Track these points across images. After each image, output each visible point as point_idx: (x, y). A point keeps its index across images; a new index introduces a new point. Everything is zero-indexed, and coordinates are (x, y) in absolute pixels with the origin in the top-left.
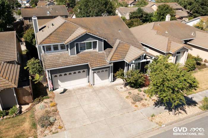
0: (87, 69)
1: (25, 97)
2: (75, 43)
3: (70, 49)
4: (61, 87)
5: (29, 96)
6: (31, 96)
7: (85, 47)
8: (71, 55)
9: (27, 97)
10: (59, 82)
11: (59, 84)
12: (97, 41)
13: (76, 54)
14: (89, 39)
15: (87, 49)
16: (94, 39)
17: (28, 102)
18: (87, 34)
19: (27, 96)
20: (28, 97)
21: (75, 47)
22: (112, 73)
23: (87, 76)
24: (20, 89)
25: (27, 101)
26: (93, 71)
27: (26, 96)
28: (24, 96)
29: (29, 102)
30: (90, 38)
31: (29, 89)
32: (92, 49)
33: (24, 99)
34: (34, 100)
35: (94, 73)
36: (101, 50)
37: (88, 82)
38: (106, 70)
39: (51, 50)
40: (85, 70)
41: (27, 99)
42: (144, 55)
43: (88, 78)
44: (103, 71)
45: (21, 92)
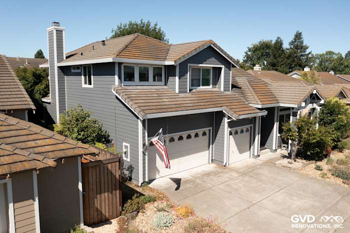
0: (211, 128)
1: (103, 195)
2: (189, 65)
3: (179, 79)
4: (161, 174)
5: (114, 192)
6: (118, 192)
7: (200, 79)
8: (179, 92)
9: (106, 194)
10: (158, 161)
11: (157, 166)
12: (223, 66)
13: (188, 92)
14: (211, 59)
15: (202, 85)
16: (220, 63)
17: (108, 215)
18: (210, 46)
19: (108, 192)
20: (110, 194)
21: (188, 73)
22: (258, 134)
24: (92, 167)
25: (105, 210)
26: (230, 129)
27: (105, 192)
28: (101, 193)
30: (213, 59)
31: (117, 168)
32: (211, 86)
34: (123, 206)
35: (231, 134)
36: (227, 89)
37: (212, 160)
38: (247, 130)
39: (134, 81)
40: (206, 130)
41: (105, 205)
42: (315, 92)
43: (212, 151)
44: (242, 131)
45: (95, 177)
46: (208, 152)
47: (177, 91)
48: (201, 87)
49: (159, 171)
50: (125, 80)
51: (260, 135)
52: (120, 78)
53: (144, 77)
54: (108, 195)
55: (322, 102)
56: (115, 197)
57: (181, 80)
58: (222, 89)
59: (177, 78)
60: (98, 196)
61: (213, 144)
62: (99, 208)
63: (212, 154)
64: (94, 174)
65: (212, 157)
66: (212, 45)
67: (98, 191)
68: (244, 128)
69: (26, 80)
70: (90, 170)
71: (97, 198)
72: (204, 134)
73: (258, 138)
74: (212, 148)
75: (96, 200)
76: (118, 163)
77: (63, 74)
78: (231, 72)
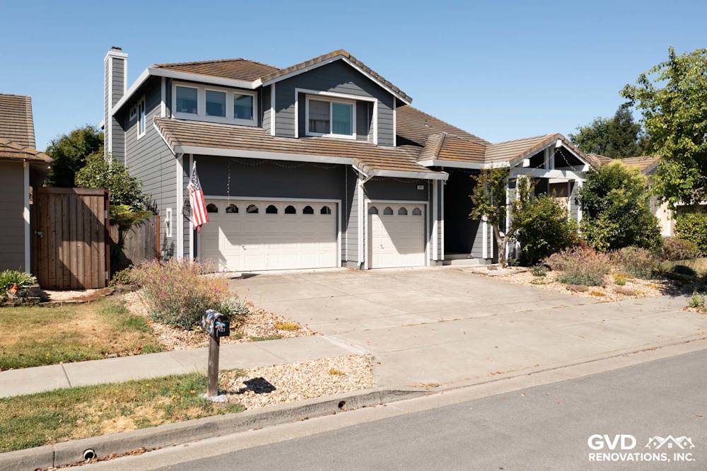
0: (339, 202)
1: (74, 244)
2: (297, 90)
3: (277, 111)
4: (228, 267)
5: (95, 244)
6: (102, 245)
7: (328, 122)
8: (277, 135)
9: (80, 244)
10: (223, 242)
11: (220, 249)
12: (375, 100)
13: (297, 136)
14: (345, 85)
16: (365, 93)
17: (81, 279)
18: (341, 60)
19: (84, 240)
20: (87, 246)
21: (296, 104)
22: (439, 219)
23: (340, 233)
24: (56, 195)
25: (78, 271)
27: (77, 240)
28: (69, 240)
29: (88, 278)
30: (351, 85)
31: (102, 206)
32: (354, 135)
33: (63, 254)
34: (112, 274)
36: (387, 141)
37: (343, 261)
38: (416, 212)
39: (196, 113)
40: (330, 203)
41: (77, 262)
42: (559, 144)
43: (343, 244)
44: (403, 212)
45: (59, 213)
46: (334, 244)
47: (273, 133)
48: (332, 136)
49: (224, 260)
50: (178, 110)
51: (442, 222)
52: (169, 105)
53: (215, 109)
54: (84, 247)
55: (586, 168)
56: (96, 252)
57: (280, 114)
58: (375, 142)
59: (273, 111)
60: (65, 243)
61: (344, 230)
62: (65, 263)
63: (343, 250)
64: (59, 207)
65: (343, 255)
66: (344, 59)
67: (66, 235)
68: (410, 205)
69: (73, 146)
70: (52, 199)
71: (62, 246)
72: (325, 211)
73: (438, 228)
74: (343, 239)
75: (60, 249)
76: (102, 199)
77: (120, 128)
78: (394, 112)
